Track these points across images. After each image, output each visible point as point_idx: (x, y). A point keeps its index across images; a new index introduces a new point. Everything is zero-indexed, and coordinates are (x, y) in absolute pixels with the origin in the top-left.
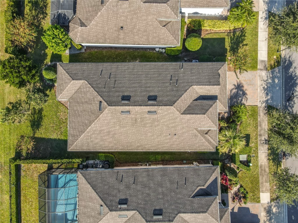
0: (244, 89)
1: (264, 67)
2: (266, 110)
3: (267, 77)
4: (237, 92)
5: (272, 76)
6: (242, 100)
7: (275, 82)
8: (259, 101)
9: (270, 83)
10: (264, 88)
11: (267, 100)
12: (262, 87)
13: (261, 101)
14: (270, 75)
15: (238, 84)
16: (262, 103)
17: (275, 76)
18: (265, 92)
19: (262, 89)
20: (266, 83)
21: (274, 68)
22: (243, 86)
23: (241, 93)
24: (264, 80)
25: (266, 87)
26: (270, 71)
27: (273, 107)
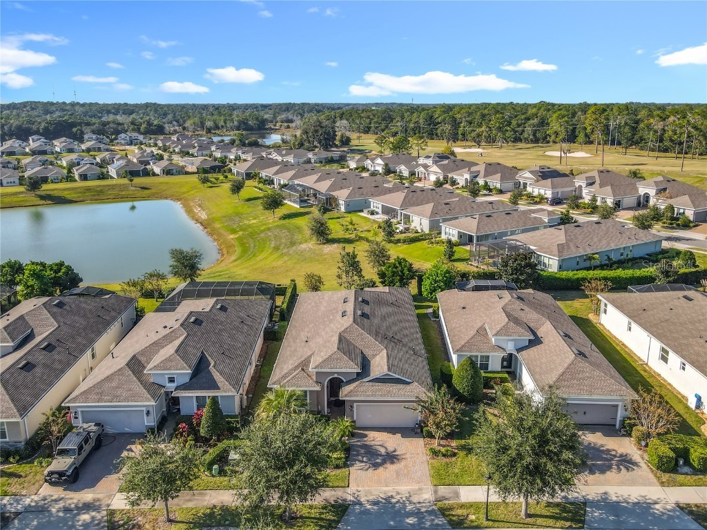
0: (388, 465)
1: (444, 497)
2: (336, 501)
3: (419, 503)
4: (381, 455)
5: (422, 512)
6: (362, 462)
7: (408, 517)
8: (359, 489)
9: (405, 507)
10: (392, 497)
11: (360, 504)
12: (394, 494)
13: (359, 493)
14: (425, 507)
15: (397, 455)
16: (355, 494)
17: (423, 518)
18: (380, 500)
19: (390, 495)
20: (404, 501)
21: (444, 515)
22: (392, 463)
23: (379, 461)
24: (410, 496)
25: (394, 501)
26: (434, 507)
27: (343, 515)
